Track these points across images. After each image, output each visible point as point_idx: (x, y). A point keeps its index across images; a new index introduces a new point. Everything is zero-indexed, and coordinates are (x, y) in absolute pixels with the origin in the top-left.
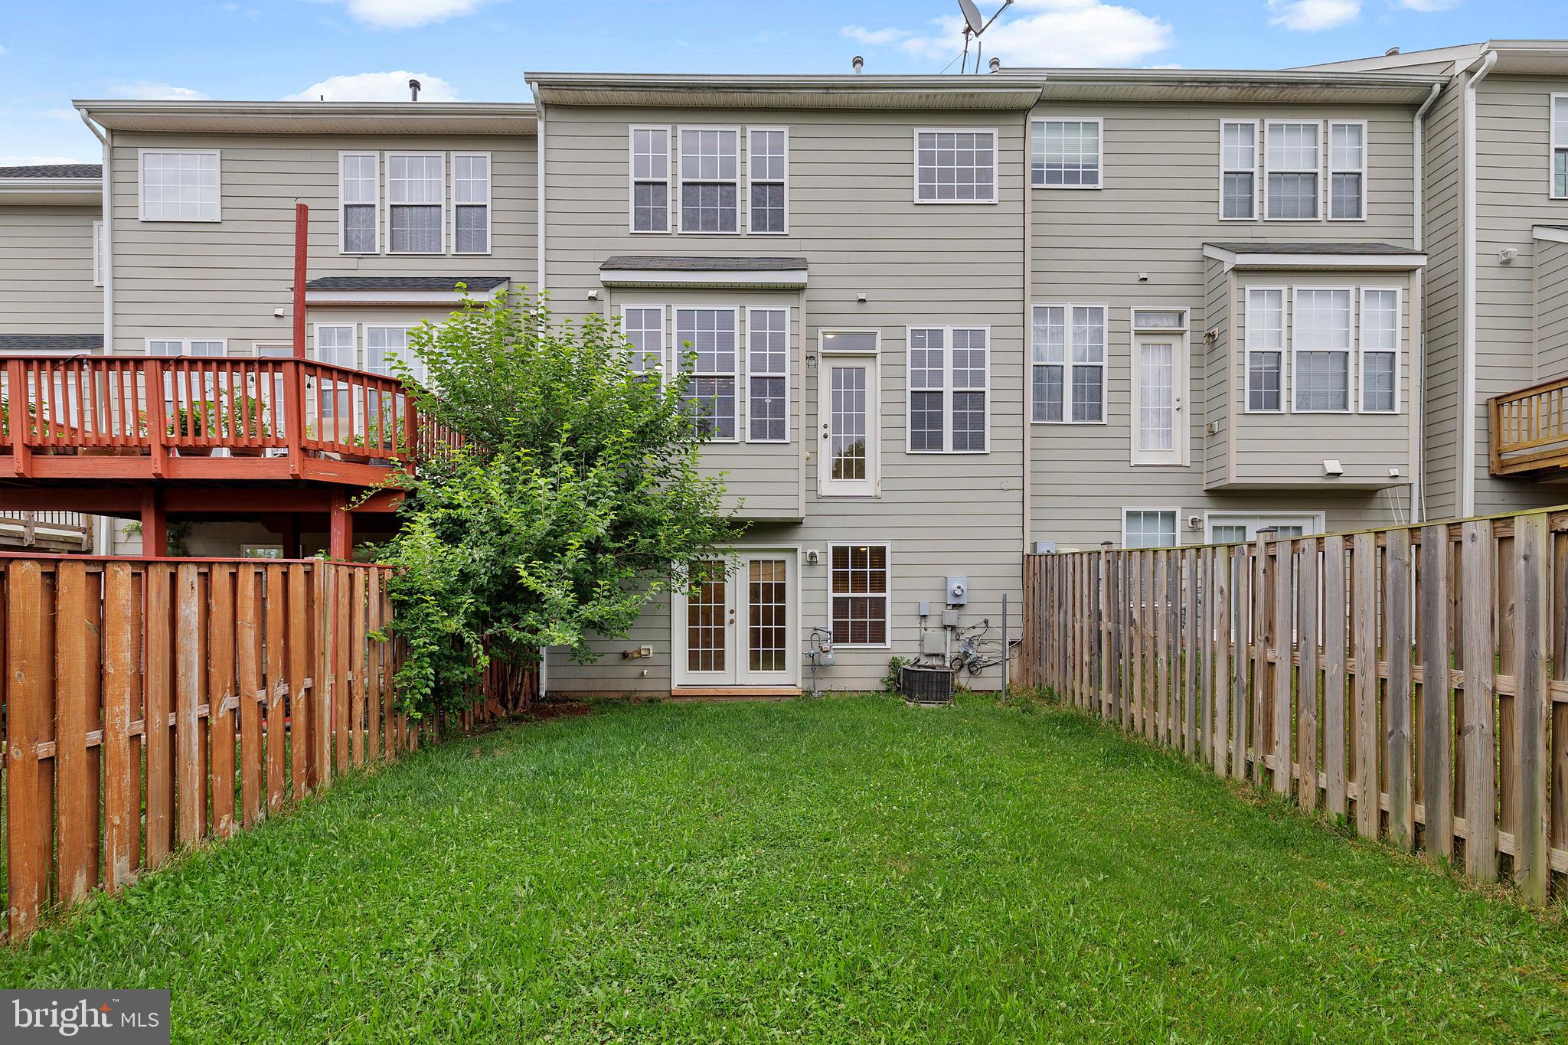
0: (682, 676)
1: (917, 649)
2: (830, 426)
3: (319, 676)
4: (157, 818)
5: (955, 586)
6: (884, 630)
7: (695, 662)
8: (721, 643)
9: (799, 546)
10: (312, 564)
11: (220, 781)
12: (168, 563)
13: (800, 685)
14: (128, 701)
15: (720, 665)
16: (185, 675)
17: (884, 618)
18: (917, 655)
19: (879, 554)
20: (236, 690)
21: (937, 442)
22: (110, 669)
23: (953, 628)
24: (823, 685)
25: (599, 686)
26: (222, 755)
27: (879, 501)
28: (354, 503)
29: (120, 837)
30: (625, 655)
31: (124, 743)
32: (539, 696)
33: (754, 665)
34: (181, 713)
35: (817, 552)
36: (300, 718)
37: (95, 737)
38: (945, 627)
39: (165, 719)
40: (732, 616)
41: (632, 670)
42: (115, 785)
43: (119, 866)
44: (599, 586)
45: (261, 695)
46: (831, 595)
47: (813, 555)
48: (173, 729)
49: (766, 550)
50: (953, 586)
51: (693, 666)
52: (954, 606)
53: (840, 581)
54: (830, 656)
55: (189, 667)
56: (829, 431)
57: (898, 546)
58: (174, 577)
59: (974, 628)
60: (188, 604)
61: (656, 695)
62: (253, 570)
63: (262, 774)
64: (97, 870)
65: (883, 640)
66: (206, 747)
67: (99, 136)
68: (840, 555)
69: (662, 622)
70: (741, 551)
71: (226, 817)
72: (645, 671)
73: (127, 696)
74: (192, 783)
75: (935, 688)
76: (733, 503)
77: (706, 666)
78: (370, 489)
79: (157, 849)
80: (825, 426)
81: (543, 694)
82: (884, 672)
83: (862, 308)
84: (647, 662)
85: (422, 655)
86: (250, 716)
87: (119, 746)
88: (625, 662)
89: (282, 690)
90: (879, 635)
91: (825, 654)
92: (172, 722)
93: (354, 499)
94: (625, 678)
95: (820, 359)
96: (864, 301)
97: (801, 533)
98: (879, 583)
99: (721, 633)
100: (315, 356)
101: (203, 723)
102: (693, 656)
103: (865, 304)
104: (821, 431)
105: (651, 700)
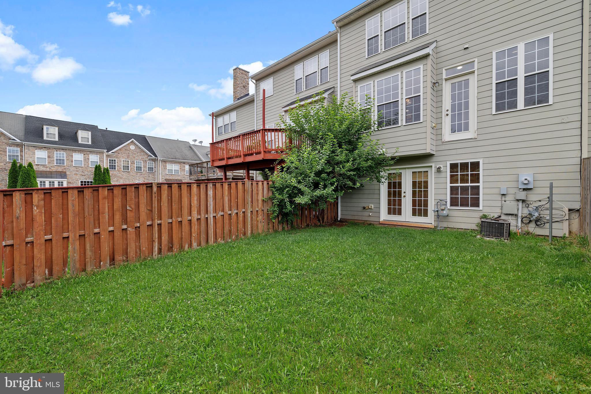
0: (384, 216)
1: (500, 211)
2: (450, 111)
3: (247, 209)
4: (203, 236)
5: (523, 179)
6: (479, 201)
7: (390, 212)
8: (400, 204)
9: (433, 165)
10: (245, 181)
11: (219, 231)
12: (205, 183)
13: (433, 224)
14: (196, 211)
15: (400, 213)
16: (209, 206)
17: (479, 195)
18: (499, 214)
19: (475, 166)
20: (223, 210)
21: (513, 105)
22: (192, 205)
23: (523, 201)
24: (445, 225)
25: (356, 218)
26: (219, 225)
27: (476, 140)
28: (275, 164)
29: (195, 239)
30: (364, 208)
31: (195, 220)
32: (338, 220)
33: (414, 214)
34: (209, 215)
35: (442, 166)
36: (241, 219)
37: (190, 218)
38: (518, 200)
39: (205, 216)
40: (404, 194)
41: (366, 213)
42: (194, 228)
43: (195, 244)
44: (321, 184)
45: (230, 212)
46: (449, 185)
47: (439, 168)
48: (207, 218)
49: (419, 167)
50: (522, 179)
51: (389, 213)
52: (524, 189)
53: (453, 179)
54: (445, 212)
55: (210, 205)
56: (449, 113)
57: (487, 160)
58: (207, 186)
59: (540, 201)
60: (210, 192)
61: (372, 222)
62: (220, 184)
63: (230, 231)
64: (190, 245)
65: (478, 206)
66: (215, 223)
67: (254, 83)
68: (453, 167)
69: (376, 196)
70: (408, 168)
71: (220, 239)
72: (371, 214)
73: (196, 210)
74: (211, 230)
75: (494, 231)
76: (394, 150)
77: (394, 214)
78: (278, 160)
79: (203, 243)
80: (447, 111)
81: (339, 219)
82: (478, 221)
83: (467, 51)
84: (371, 211)
85: (275, 205)
86: (226, 217)
87: (194, 220)
88: (364, 210)
89: (236, 211)
90: (476, 203)
91: (442, 211)
92: (206, 216)
93: (274, 163)
94: (365, 216)
95: (444, 82)
96: (467, 48)
97: (434, 159)
98: (476, 178)
99: (400, 201)
100: (267, 127)
101: (214, 218)
102: (389, 209)
103: (468, 50)
104: (444, 113)
105: (370, 224)
